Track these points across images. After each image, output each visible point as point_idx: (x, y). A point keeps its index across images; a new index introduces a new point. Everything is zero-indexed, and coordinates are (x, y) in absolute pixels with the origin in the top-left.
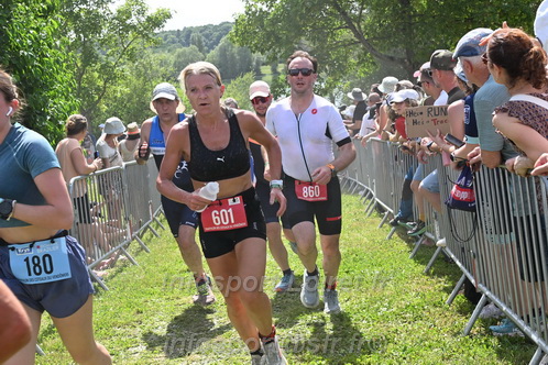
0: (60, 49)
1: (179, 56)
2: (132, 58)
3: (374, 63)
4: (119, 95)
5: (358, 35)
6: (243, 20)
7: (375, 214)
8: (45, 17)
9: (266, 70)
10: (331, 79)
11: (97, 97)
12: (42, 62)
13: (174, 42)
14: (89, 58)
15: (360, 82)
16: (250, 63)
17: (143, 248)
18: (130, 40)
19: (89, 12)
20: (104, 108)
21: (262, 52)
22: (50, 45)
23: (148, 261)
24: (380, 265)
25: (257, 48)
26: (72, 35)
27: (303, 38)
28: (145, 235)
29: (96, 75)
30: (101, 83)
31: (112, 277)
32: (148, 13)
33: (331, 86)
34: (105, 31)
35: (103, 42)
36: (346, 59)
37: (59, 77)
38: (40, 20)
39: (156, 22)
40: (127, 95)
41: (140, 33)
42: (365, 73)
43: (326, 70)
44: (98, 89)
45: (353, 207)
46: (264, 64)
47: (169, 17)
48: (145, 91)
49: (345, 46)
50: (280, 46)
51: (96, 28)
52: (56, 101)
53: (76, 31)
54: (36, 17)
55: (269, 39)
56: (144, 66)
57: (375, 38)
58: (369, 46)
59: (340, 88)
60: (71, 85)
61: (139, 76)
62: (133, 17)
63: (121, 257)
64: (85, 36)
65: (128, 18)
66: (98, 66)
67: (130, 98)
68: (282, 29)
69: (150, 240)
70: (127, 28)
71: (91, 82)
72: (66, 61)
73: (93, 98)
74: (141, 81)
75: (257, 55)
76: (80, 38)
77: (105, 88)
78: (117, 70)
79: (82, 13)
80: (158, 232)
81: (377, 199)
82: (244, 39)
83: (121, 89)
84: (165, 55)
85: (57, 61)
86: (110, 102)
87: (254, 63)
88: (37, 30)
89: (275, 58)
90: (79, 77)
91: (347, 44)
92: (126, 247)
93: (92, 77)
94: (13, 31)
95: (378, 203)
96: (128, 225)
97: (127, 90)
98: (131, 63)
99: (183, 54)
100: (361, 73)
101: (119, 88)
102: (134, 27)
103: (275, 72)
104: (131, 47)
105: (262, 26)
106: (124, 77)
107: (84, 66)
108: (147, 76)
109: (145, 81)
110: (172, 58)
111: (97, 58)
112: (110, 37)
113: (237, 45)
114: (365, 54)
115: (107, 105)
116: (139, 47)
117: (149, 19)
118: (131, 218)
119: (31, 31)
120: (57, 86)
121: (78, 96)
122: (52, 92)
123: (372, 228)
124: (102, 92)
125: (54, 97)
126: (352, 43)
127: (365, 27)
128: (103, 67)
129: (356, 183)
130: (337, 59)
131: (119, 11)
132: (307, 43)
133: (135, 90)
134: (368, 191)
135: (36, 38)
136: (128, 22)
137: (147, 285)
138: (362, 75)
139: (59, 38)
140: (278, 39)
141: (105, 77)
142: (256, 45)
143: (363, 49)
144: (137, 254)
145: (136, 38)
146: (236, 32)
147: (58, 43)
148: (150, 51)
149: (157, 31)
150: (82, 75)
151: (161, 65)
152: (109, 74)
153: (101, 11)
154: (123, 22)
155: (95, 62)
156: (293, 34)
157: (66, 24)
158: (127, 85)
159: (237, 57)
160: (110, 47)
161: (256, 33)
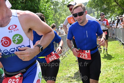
0: (50, 10)
3: (121, 10)
4: (63, 20)
5: (117, 3)
6: (90, 1)
7: (122, 45)
8: (47, 3)
9: (96, 13)
10: (111, 14)
11: (58, 20)
12: (46, 13)
14: (56, 11)
15: (118, 15)
16: (92, 11)
17: (69, 53)
18: (65, 7)
19: (56, 1)
20: (59, 23)
21: (95, 8)
22: (48, 9)
23: (70, 56)
24: (123, 57)
25: (93, 8)
26: (52, 7)
27: (104, 5)
29: (58, 15)
31: (62, 60)
33: (111, 16)
34: (59, 5)
35: (59, 8)
36: (114, 9)
37: (50, 16)
38: (46, 4)
42: (119, 12)
43: (110, 12)
44: (58, 18)
45: (117, 44)
46: (95, 11)
49: (114, 6)
50: (99, 7)
51: (57, 5)
52: (49, 21)
53: (53, 6)
54: (45, 3)
55: (96, 5)
56: (68, 13)
57: (121, 4)
58: (120, 6)
59: (113, 16)
60: (52, 18)
62: (65, 2)
63: (64, 55)
64: (55, 7)
65: (64, 2)
66: (58, 13)
68: (99, 3)
70: (64, 5)
71: (57, 17)
72: (51, 12)
73: (57, 20)
75: (93, 9)
76: (54, 7)
78: (62, 14)
79: (54, 2)
81: (122, 42)
82: (90, 6)
85: (50, 13)
86: (61, 21)
87: (93, 11)
88: (45, 6)
89: (98, 10)
90: (54, 16)
91: (115, 6)
92: (65, 53)
93: (57, 16)
94: (40, 6)
95: (123, 43)
96: (65, 48)
98: (65, 12)
100: (118, 12)
101: (63, 18)
102: (66, 4)
103: (98, 13)
104: (65, 9)
105: (95, 3)
106: (64, 16)
107: (55, 13)
111: (58, 11)
112: (61, 7)
113: (89, 7)
114: (119, 8)
115: (60, 22)
116: (67, 9)
118: (66, 47)
119: (44, 6)
120: (50, 18)
121: (54, 20)
122: (49, 19)
123: (121, 48)
124: (59, 19)
125: (49, 20)
126: (116, 5)
127: (119, 2)
128: (59, 13)
129: (117, 38)
130: (112, 9)
131: (62, 1)
132: (105, 6)
134: (120, 40)
135: (45, 8)
136: (64, 3)
137: (70, 61)
138: (119, 13)
139: (50, 7)
140: (98, 5)
141: (60, 16)
142: (93, 7)
143: (119, 7)
144: (67, 55)
146: (89, 4)
147: (50, 9)
150: (54, 15)
152: (60, 15)
153: (58, 1)
154: (63, 3)
155: (57, 13)
156: (102, 4)
157: (51, 4)
158: (64, 17)
159: (89, 10)
160: (61, 9)
161: (93, 4)
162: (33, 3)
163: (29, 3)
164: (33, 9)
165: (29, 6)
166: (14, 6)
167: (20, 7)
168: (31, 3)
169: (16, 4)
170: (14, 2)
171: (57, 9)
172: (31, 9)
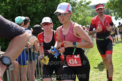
1: (92, 11)
2: (83, 12)
4: (79, 20)
9: (113, 14)
11: (75, 21)
13: (91, 8)
18: (82, 8)
19: (73, 2)
21: (113, 10)
28: (86, 51)
29: (75, 15)
30: (76, 17)
32: (86, 2)
34: (77, 6)
35: (76, 8)
39: (88, 4)
40: (81, 20)
41: (84, 6)
44: (75, 19)
46: (112, 12)
47: (91, 2)
48: (85, 19)
50: (118, 8)
51: (75, 5)
55: (115, 7)
56: (85, 14)
61: (84, 16)
65: (82, 3)
66: (75, 14)
67: (82, 20)
69: (87, 52)
70: (82, 5)
74: (84, 17)
77: (76, 18)
78: (79, 14)
79: (72, 2)
80: (89, 50)
82: (109, 7)
83: (80, 19)
84: (89, 11)
86: (77, 21)
87: (110, 12)
93: (74, 16)
97: (81, 19)
98: (82, 13)
99: (93, 11)
101: (79, 18)
102: (83, 5)
103: (115, 14)
104: (82, 9)
106: (81, 16)
108: (85, 16)
109: (85, 17)
110: (91, 12)
111: (75, 12)
112: (78, 7)
113: (107, 8)
116: (84, 9)
117: (87, 3)
124: (76, 19)
131: (80, 2)
133: (83, 19)
136: (82, 4)
140: (117, 7)
142: (112, 8)
145: (83, 7)
146: (107, 5)
148: (86, 10)
149: (88, 5)
151: (89, 13)
153: (76, 2)
158: (81, 18)
159: (106, 11)
160: (78, 9)
161: (112, 5)
162: (53, 3)
163: (49, 3)
164: (52, 8)
165: (49, 6)
166: (34, 6)
167: (40, 6)
168: (51, 3)
169: (36, 3)
170: (34, 2)
171: (75, 10)
172: (51, 9)
